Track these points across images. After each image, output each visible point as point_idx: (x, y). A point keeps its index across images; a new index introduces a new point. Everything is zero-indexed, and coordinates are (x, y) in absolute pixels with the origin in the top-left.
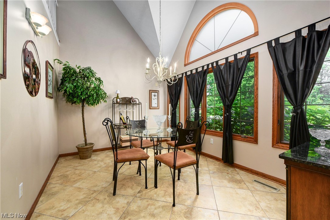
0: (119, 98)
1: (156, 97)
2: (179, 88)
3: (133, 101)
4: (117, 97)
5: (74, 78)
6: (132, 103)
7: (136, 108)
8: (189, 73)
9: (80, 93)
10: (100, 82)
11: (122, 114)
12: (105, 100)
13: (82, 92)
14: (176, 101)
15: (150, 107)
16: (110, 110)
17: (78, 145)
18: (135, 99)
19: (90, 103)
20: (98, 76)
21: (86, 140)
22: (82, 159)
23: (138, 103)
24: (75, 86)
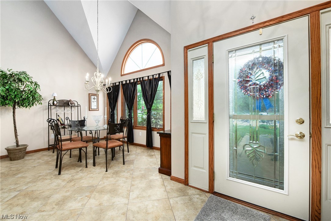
0: (56, 101)
1: (96, 100)
2: (116, 93)
3: (71, 104)
4: (54, 100)
5: (6, 82)
6: (71, 105)
7: (75, 110)
8: (124, 82)
9: (14, 96)
10: (37, 86)
11: (59, 115)
12: (40, 102)
13: (15, 95)
14: (114, 104)
15: (90, 109)
16: (45, 111)
17: (8, 147)
18: (73, 102)
19: (24, 105)
20: (34, 80)
21: (17, 142)
22: (13, 161)
23: (76, 105)
24: (7, 89)
